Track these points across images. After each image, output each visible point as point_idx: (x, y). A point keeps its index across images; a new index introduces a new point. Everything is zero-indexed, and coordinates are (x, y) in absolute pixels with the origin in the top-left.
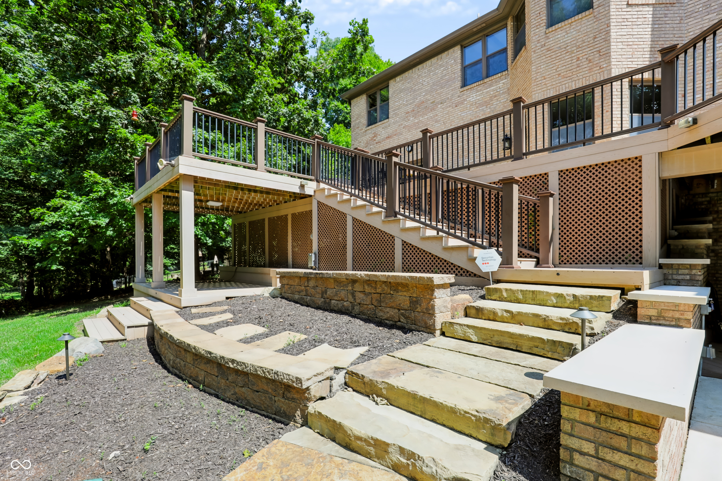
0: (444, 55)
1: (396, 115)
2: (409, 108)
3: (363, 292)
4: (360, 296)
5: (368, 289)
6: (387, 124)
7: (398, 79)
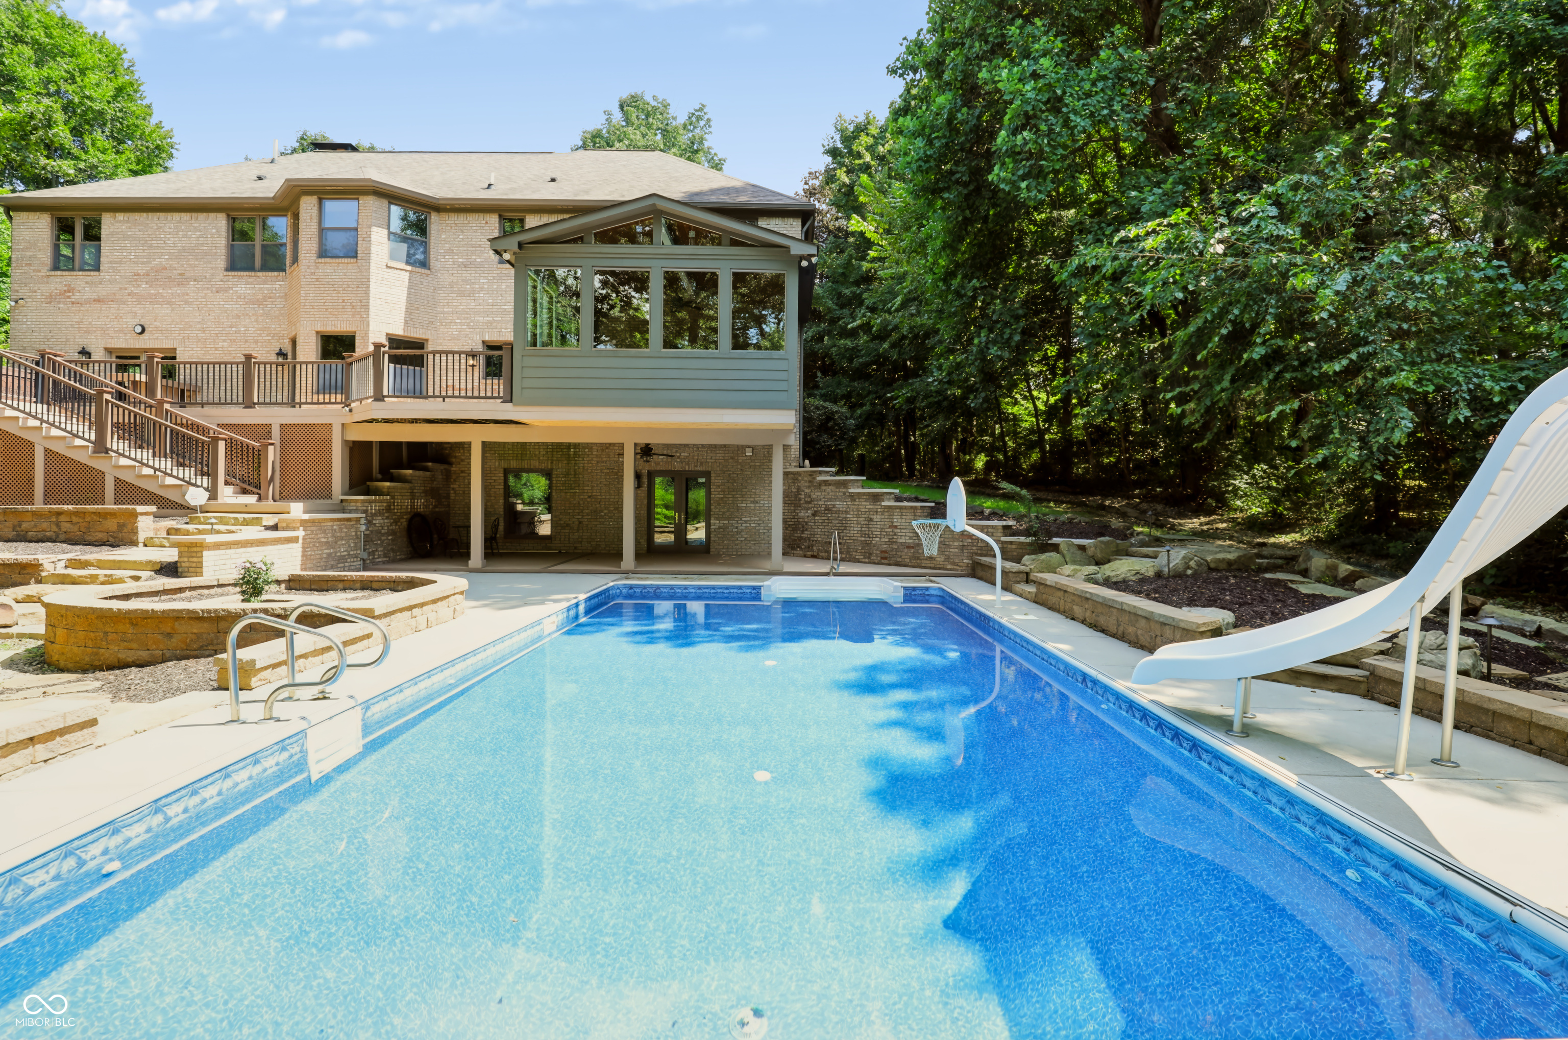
0: (200, 215)
1: (116, 270)
2: (141, 269)
3: (71, 522)
4: (66, 525)
5: (75, 519)
6: (96, 279)
7: (120, 216)
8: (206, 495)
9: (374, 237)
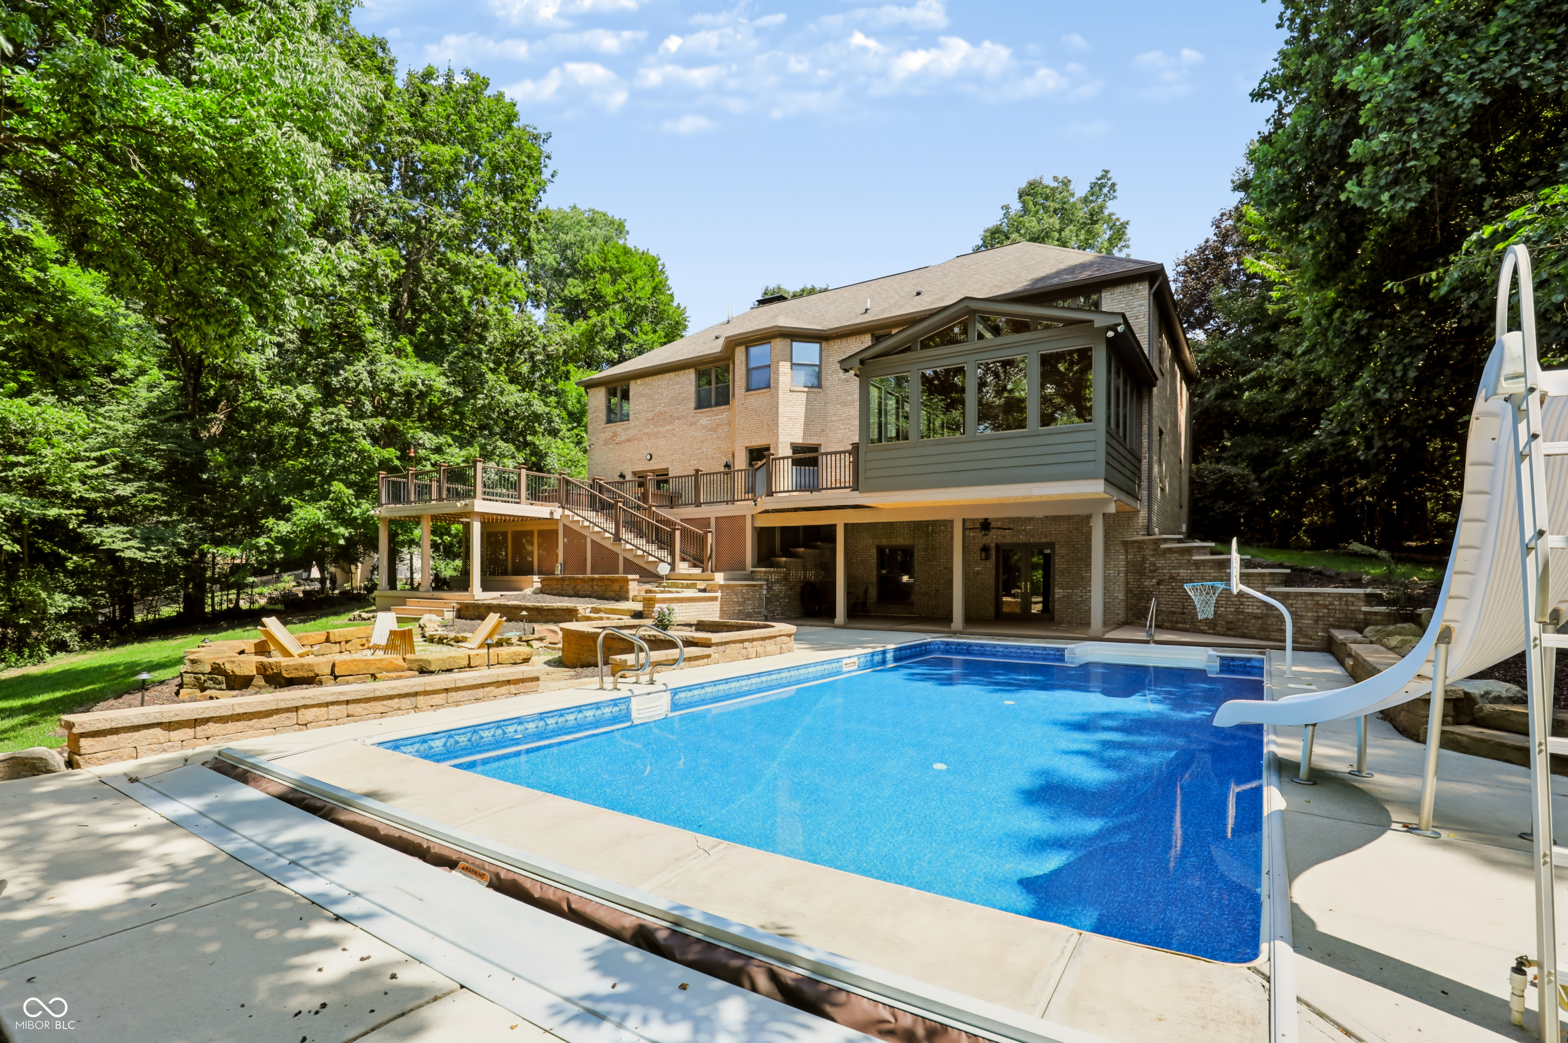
0: (681, 373)
1: (637, 418)
2: (650, 415)
3: (600, 585)
4: (596, 588)
5: (602, 583)
6: (627, 426)
7: (639, 381)
8: (669, 567)
9: (781, 370)
